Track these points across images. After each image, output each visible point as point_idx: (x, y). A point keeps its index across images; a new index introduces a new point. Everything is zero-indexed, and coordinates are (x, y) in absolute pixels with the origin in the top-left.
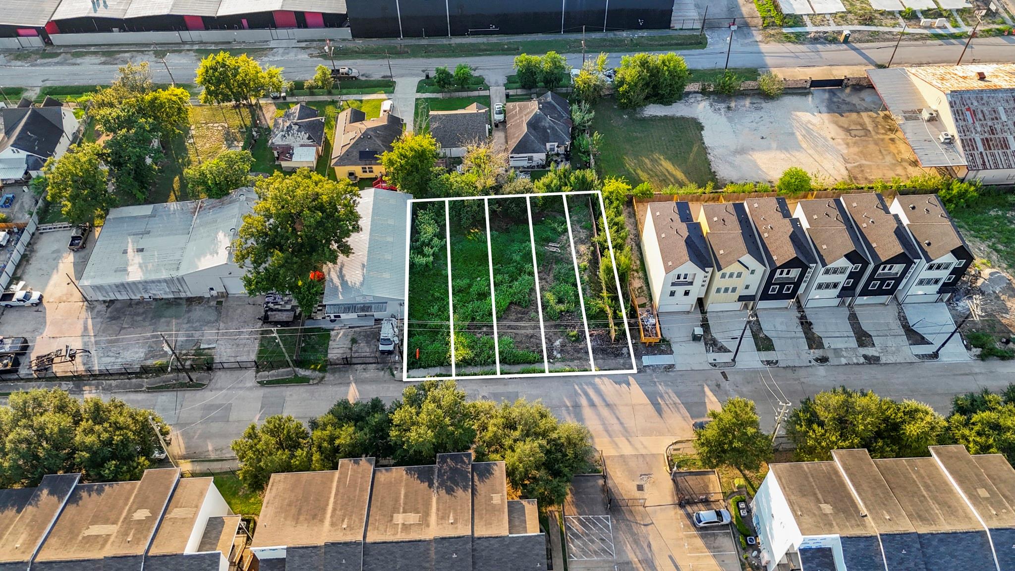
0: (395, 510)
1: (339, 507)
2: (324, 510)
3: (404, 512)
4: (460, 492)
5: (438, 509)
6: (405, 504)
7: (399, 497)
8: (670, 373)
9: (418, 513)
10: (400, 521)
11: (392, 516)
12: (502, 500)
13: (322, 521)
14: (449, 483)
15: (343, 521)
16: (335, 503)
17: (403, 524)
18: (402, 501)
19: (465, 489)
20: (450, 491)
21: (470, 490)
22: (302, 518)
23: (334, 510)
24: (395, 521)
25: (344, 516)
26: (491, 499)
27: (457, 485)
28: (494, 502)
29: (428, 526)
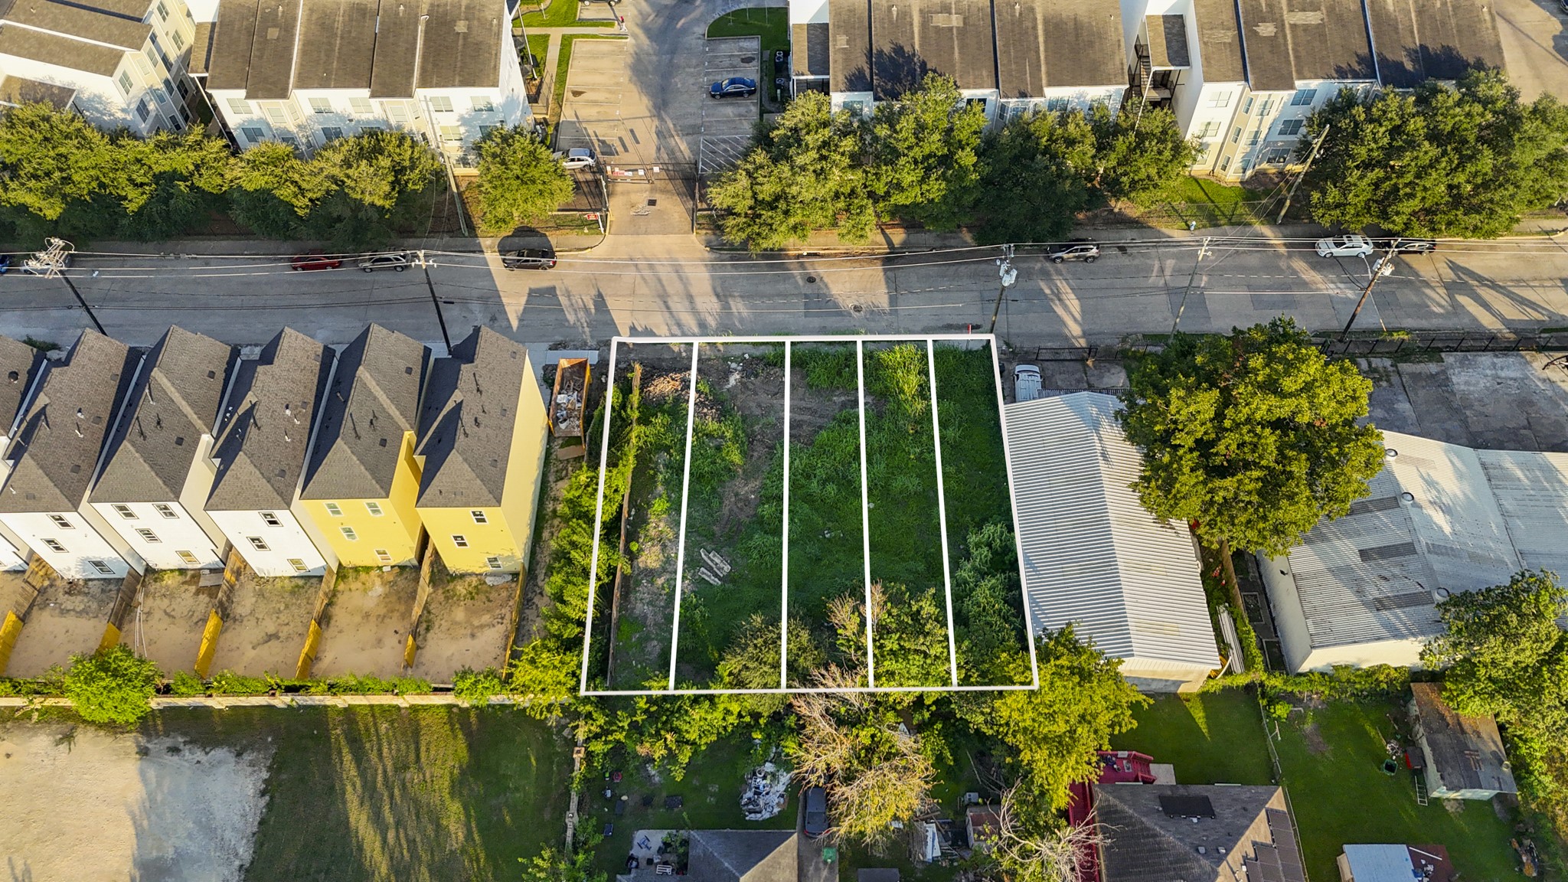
0: (962, 32)
1: (1030, 31)
2: (1046, 32)
3: (951, 29)
4: (887, 49)
5: (911, 24)
6: (952, 39)
7: (961, 48)
8: (561, 339)
9: (936, 27)
10: (954, 17)
11: (965, 23)
12: (835, 40)
13: (1046, 21)
14: (901, 60)
15: (1020, 14)
16: (1036, 37)
17: (950, 13)
18: (956, 43)
19: (881, 52)
20: (898, 50)
21: (874, 51)
22: (1071, 24)
23: (1035, 28)
24: (961, 17)
25: (1021, 21)
26: (848, 42)
27: (891, 58)
28: (845, 38)
29: (921, 11)
